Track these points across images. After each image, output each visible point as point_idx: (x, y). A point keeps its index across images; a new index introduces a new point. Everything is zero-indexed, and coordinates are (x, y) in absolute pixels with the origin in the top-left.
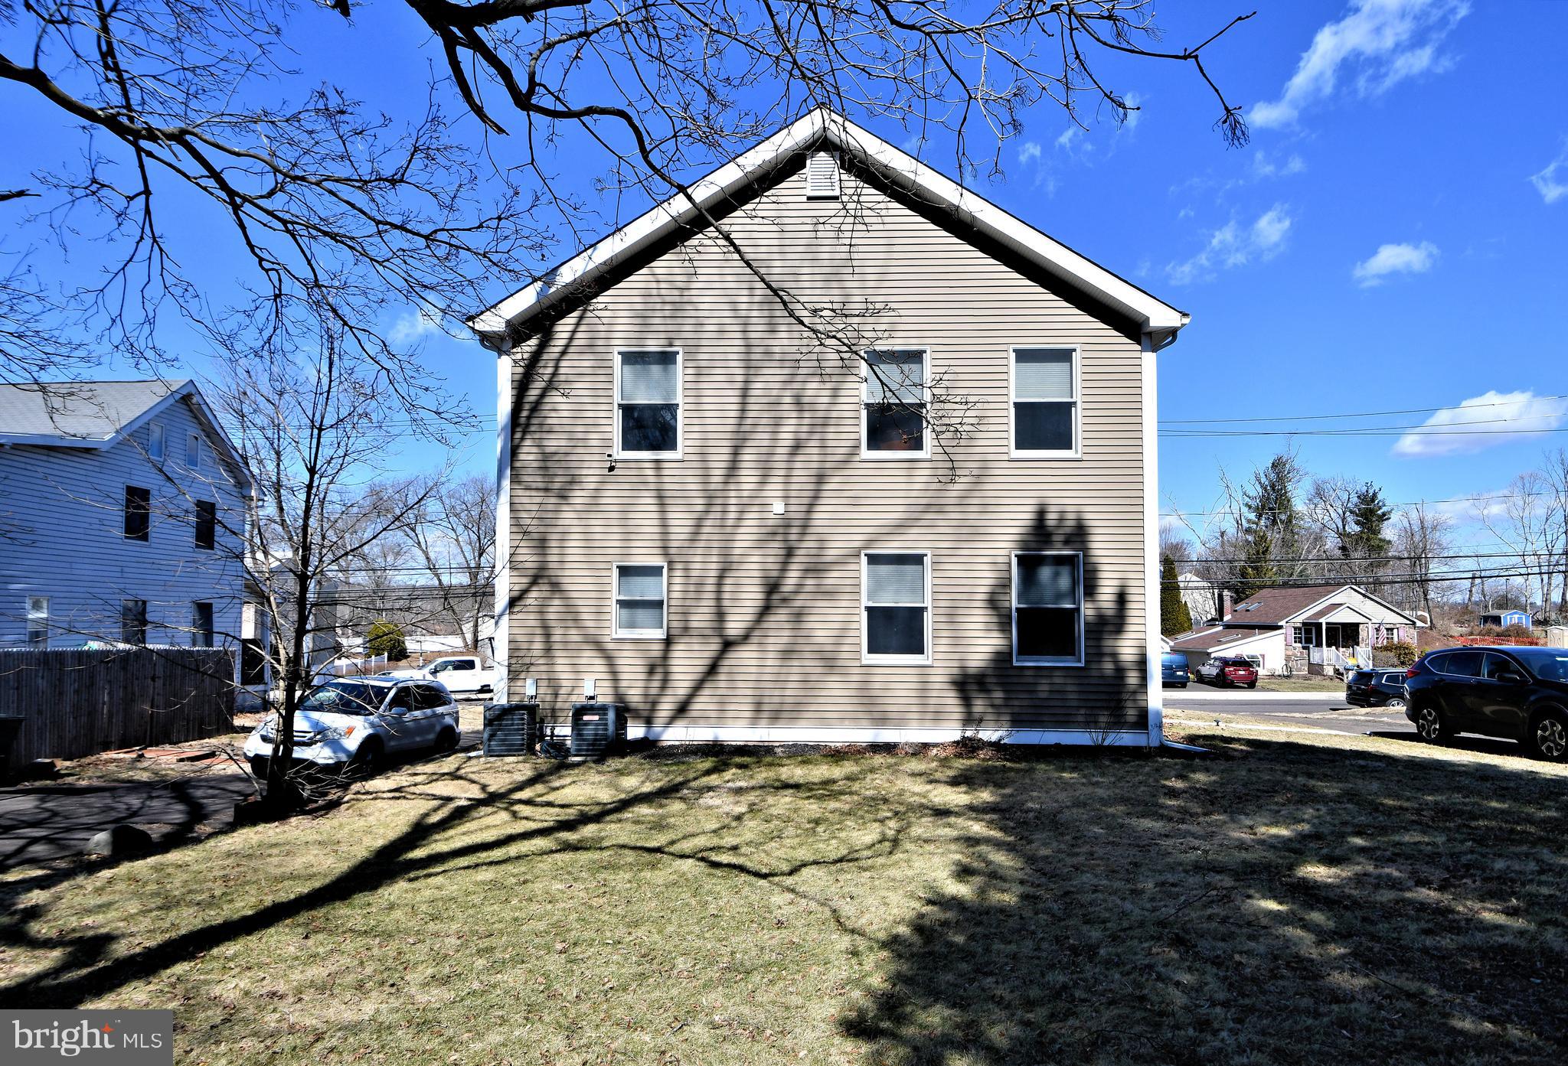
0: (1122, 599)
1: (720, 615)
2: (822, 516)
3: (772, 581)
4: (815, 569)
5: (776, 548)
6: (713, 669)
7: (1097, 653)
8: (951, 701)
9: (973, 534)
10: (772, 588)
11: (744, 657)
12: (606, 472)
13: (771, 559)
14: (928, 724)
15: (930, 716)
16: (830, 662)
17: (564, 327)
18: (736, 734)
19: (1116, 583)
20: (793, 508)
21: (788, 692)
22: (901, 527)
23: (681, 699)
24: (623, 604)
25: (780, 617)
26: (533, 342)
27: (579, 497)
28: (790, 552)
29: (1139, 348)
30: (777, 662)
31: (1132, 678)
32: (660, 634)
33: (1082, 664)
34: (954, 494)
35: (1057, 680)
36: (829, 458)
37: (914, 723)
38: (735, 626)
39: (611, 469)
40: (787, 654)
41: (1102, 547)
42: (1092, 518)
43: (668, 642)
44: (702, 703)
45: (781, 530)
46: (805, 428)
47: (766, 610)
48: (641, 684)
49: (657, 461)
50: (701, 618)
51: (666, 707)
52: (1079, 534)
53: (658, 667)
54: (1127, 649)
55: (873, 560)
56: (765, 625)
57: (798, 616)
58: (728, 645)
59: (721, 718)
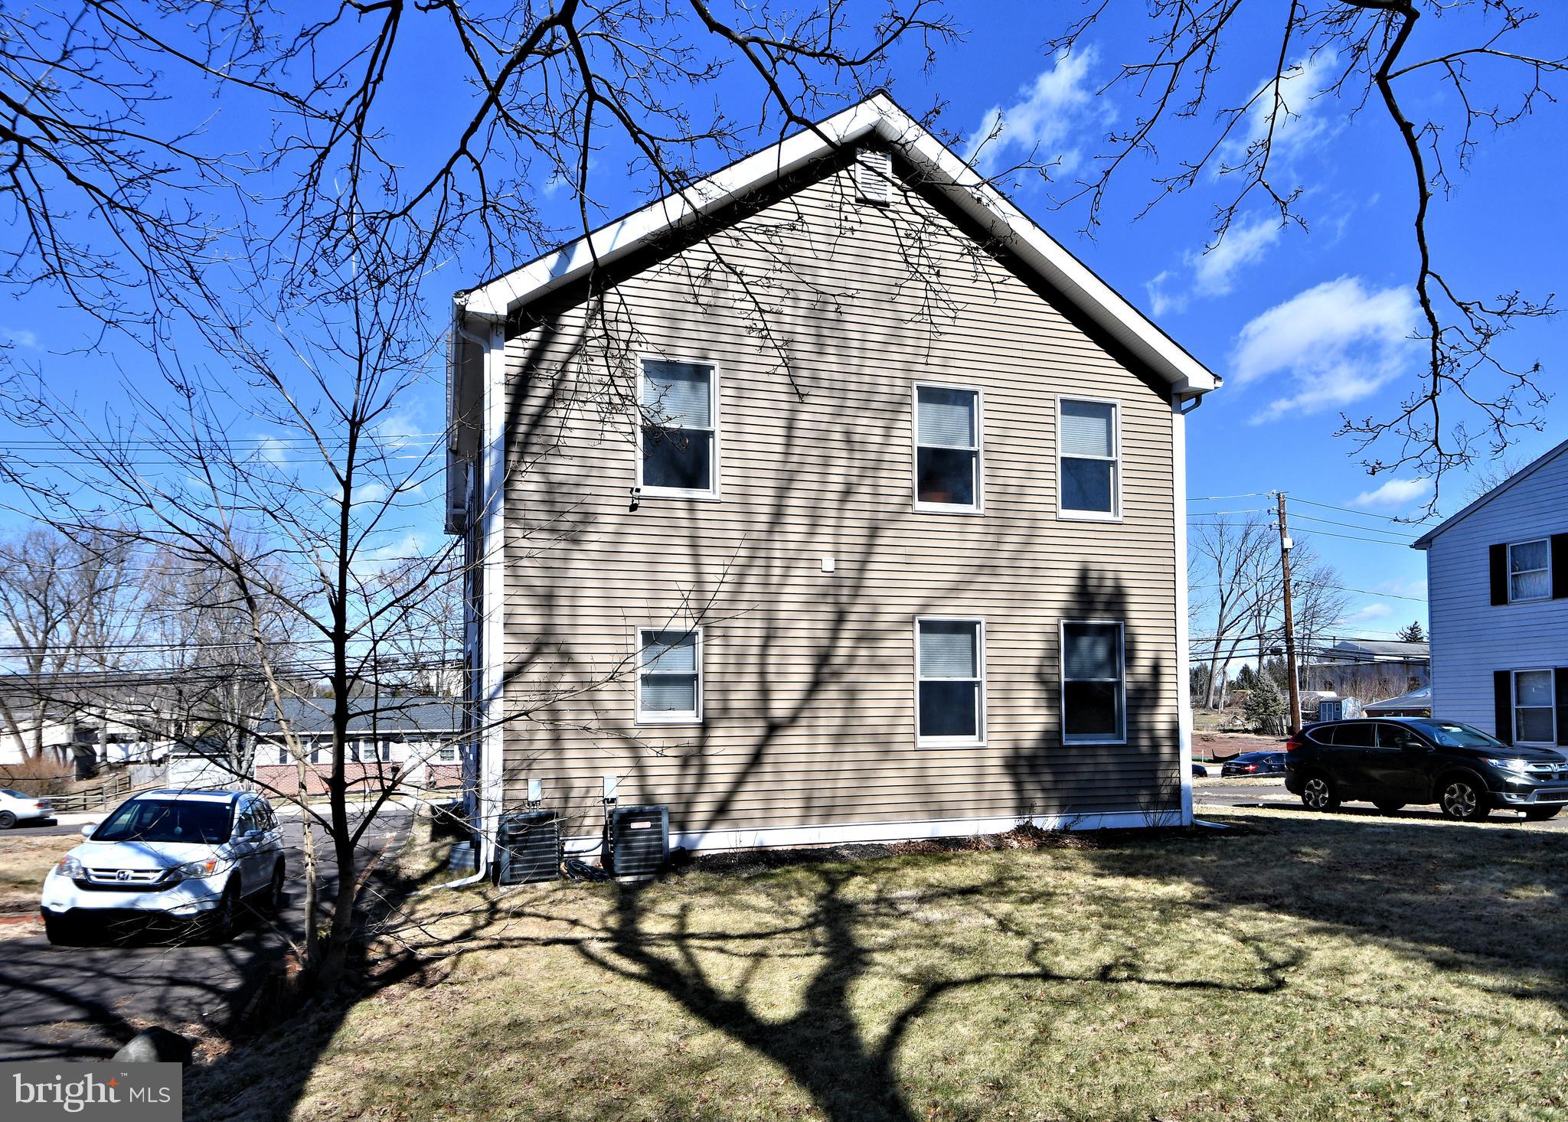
0: (1156, 670)
1: (765, 692)
2: (877, 574)
3: (822, 651)
4: (868, 637)
5: (825, 613)
6: (756, 759)
7: (1134, 731)
8: (1005, 788)
9: (1020, 598)
10: (822, 660)
11: (792, 743)
12: (627, 511)
13: (821, 625)
14: (983, 813)
15: (986, 804)
16: (885, 747)
17: (574, 319)
18: (784, 836)
19: (1150, 655)
20: (843, 565)
21: (841, 784)
22: (955, 590)
23: (719, 797)
24: (647, 680)
25: (831, 694)
26: (534, 335)
27: (595, 540)
28: (840, 618)
29: (1169, 408)
30: (829, 749)
31: (1166, 750)
32: (690, 717)
33: (1124, 742)
34: (1006, 555)
35: (1104, 760)
36: (882, 508)
37: (970, 814)
38: (781, 706)
39: (633, 507)
40: (840, 738)
41: (1140, 616)
42: (1131, 584)
43: (705, 726)
44: (746, 801)
45: (832, 591)
47: (815, 686)
48: (672, 780)
49: (691, 501)
50: (743, 697)
51: (703, 808)
52: (1117, 601)
53: (694, 759)
54: (1161, 722)
55: (928, 627)
56: (816, 704)
57: (852, 694)
58: (773, 729)
59: (767, 816)
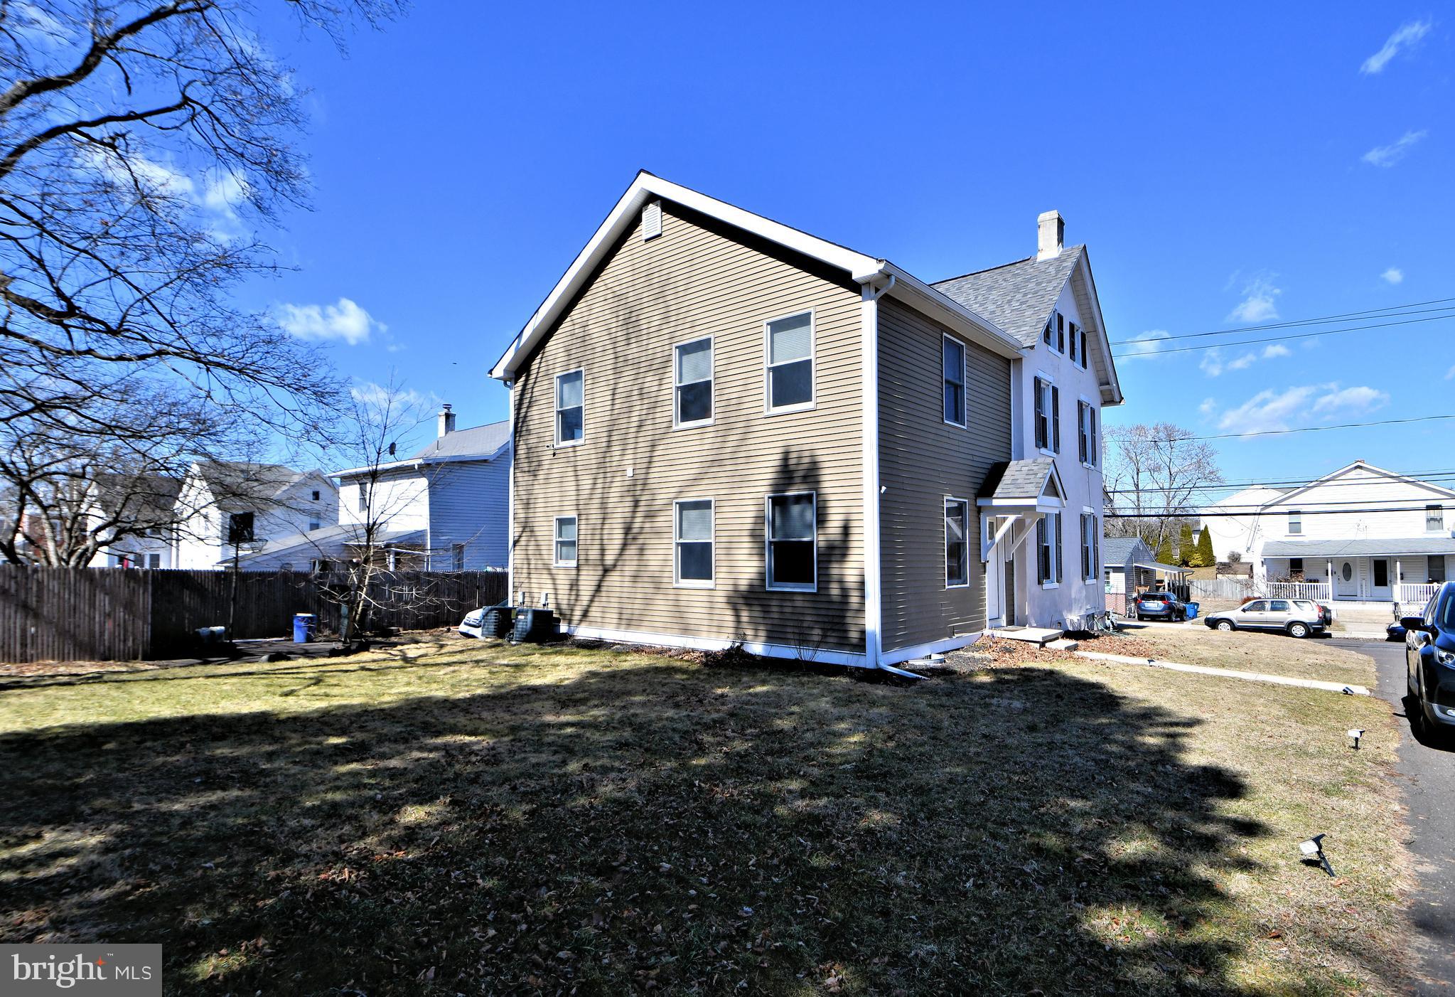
0: (846, 530)
1: (603, 551)
2: (655, 474)
3: (626, 525)
4: (650, 515)
5: (628, 503)
6: (598, 588)
7: (825, 580)
8: (729, 617)
9: (740, 480)
10: (628, 530)
11: (614, 579)
12: (551, 457)
13: (627, 510)
14: (714, 635)
15: (715, 629)
16: (657, 585)
17: (535, 365)
18: (610, 634)
19: (841, 517)
20: (638, 472)
21: (636, 606)
22: (697, 479)
23: (584, 608)
24: (557, 542)
25: (632, 551)
26: (523, 379)
27: (541, 475)
28: (636, 504)
29: (860, 298)
30: (630, 584)
31: (854, 599)
32: (573, 563)
33: (815, 591)
34: (728, 450)
35: (798, 604)
36: (657, 432)
37: (705, 634)
38: (610, 559)
39: (554, 454)
40: (635, 578)
41: (830, 485)
42: (824, 457)
43: (578, 568)
44: (595, 612)
45: (632, 488)
46: (644, 412)
47: (624, 546)
48: (567, 597)
49: (574, 447)
50: (594, 554)
51: (578, 613)
52: (812, 474)
53: (574, 586)
54: (850, 573)
55: (683, 507)
56: (624, 557)
57: (642, 550)
58: (606, 571)
59: (602, 624)
